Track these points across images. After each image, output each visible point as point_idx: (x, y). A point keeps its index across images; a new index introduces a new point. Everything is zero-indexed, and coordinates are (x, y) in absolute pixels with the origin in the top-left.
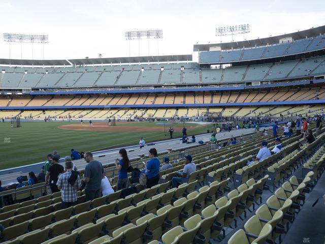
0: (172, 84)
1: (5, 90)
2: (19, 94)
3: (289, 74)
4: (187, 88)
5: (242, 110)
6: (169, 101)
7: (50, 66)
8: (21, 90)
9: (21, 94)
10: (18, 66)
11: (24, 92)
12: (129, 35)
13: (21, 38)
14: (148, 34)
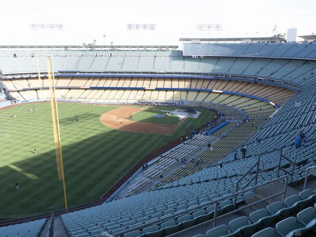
0: (163, 72)
3: (244, 72)
4: (174, 75)
5: (210, 95)
6: (161, 84)
12: (130, 27)
14: (145, 27)
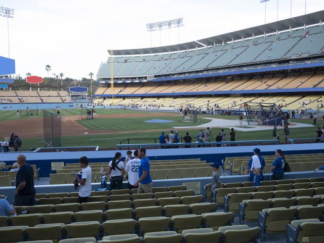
1: (135, 78)
2: (144, 81)
7: (184, 51)
8: (146, 78)
9: (146, 81)
10: (158, 54)
11: (148, 79)
13: (160, 25)
